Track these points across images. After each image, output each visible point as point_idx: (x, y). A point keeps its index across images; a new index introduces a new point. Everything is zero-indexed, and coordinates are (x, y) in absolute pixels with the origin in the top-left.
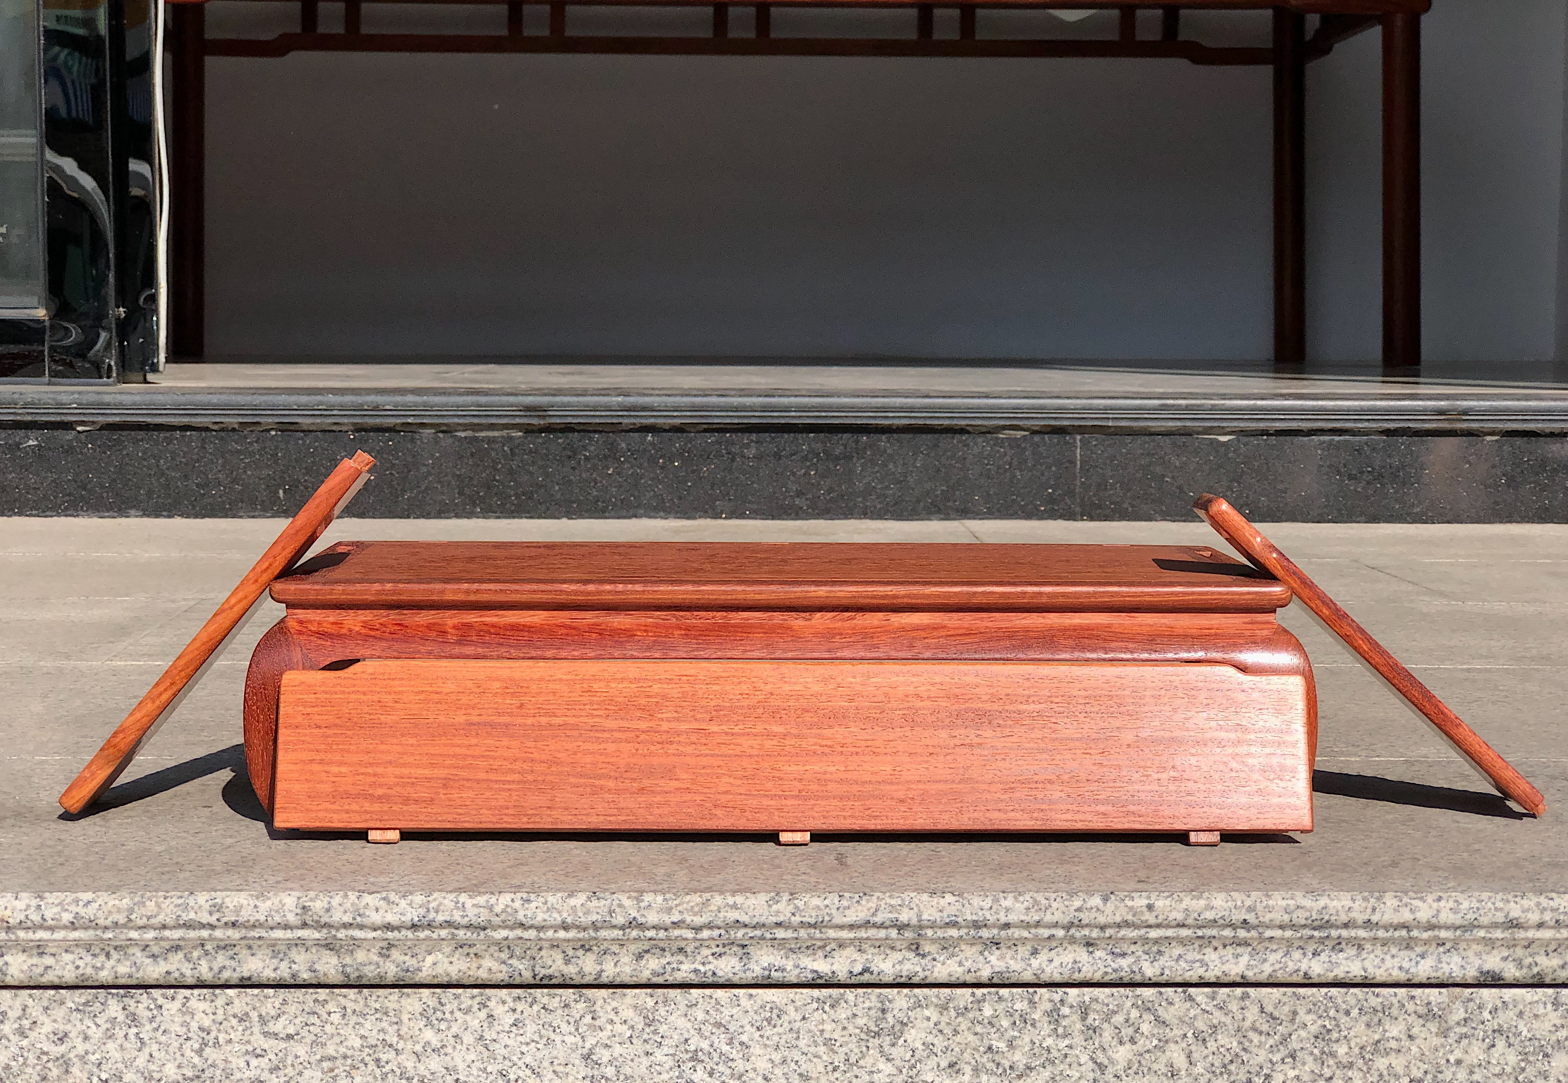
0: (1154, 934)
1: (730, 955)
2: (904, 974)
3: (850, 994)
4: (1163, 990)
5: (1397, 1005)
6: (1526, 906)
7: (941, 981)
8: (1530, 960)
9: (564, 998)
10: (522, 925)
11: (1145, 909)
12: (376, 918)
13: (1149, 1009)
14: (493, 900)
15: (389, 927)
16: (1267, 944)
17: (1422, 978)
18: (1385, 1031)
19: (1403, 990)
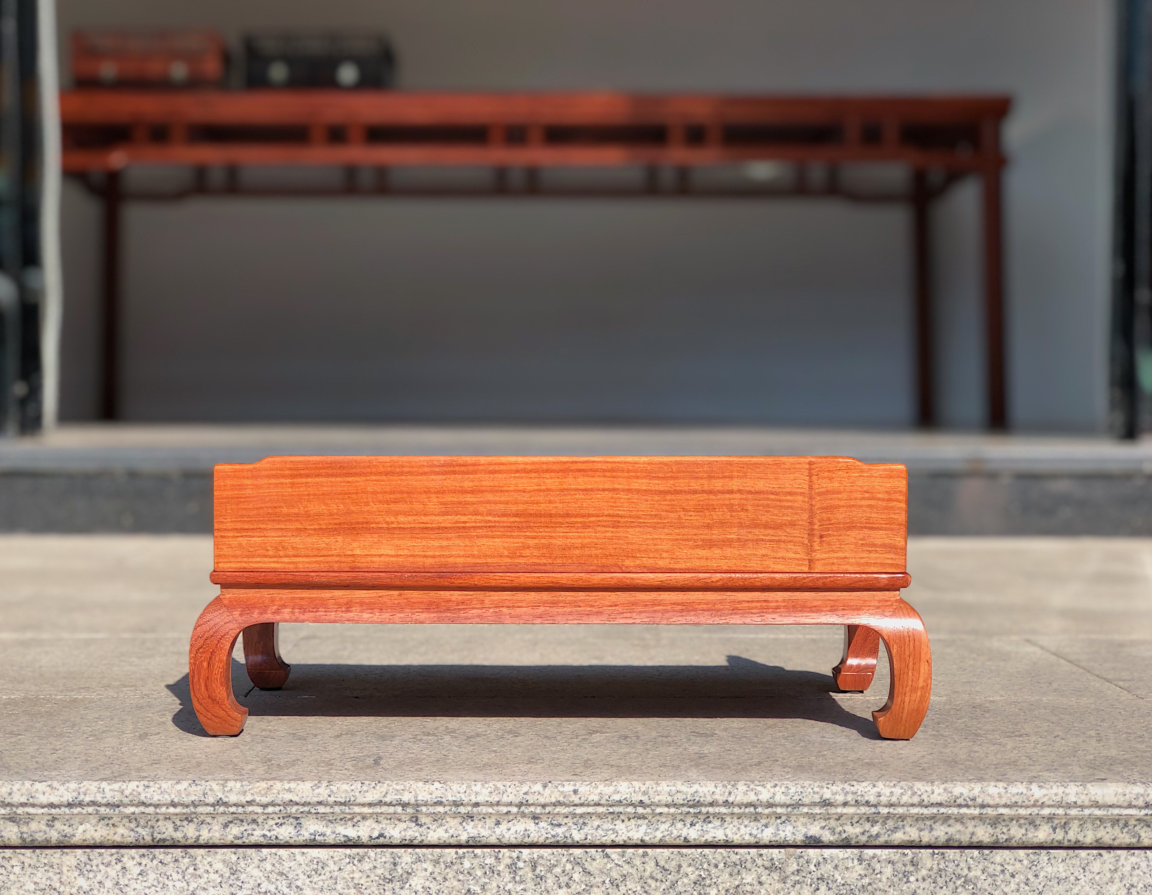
0: (579, 810)
1: (288, 824)
2: (408, 838)
3: (371, 852)
4: (588, 850)
5: (750, 860)
6: (835, 791)
7: (433, 843)
8: (840, 828)
9: (174, 855)
10: (143, 804)
11: (572, 793)
12: (43, 799)
13: (579, 863)
14: (124, 787)
15: (52, 806)
16: (658, 818)
17: (766, 841)
18: (743, 879)
19: (755, 850)
